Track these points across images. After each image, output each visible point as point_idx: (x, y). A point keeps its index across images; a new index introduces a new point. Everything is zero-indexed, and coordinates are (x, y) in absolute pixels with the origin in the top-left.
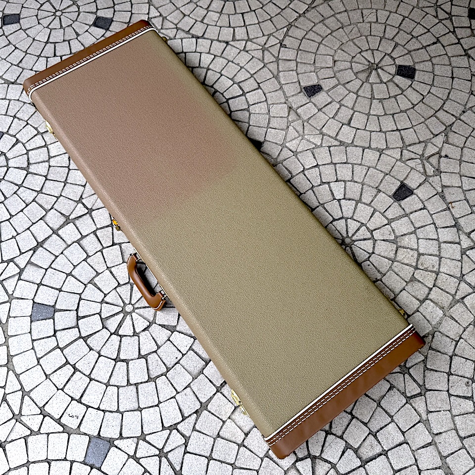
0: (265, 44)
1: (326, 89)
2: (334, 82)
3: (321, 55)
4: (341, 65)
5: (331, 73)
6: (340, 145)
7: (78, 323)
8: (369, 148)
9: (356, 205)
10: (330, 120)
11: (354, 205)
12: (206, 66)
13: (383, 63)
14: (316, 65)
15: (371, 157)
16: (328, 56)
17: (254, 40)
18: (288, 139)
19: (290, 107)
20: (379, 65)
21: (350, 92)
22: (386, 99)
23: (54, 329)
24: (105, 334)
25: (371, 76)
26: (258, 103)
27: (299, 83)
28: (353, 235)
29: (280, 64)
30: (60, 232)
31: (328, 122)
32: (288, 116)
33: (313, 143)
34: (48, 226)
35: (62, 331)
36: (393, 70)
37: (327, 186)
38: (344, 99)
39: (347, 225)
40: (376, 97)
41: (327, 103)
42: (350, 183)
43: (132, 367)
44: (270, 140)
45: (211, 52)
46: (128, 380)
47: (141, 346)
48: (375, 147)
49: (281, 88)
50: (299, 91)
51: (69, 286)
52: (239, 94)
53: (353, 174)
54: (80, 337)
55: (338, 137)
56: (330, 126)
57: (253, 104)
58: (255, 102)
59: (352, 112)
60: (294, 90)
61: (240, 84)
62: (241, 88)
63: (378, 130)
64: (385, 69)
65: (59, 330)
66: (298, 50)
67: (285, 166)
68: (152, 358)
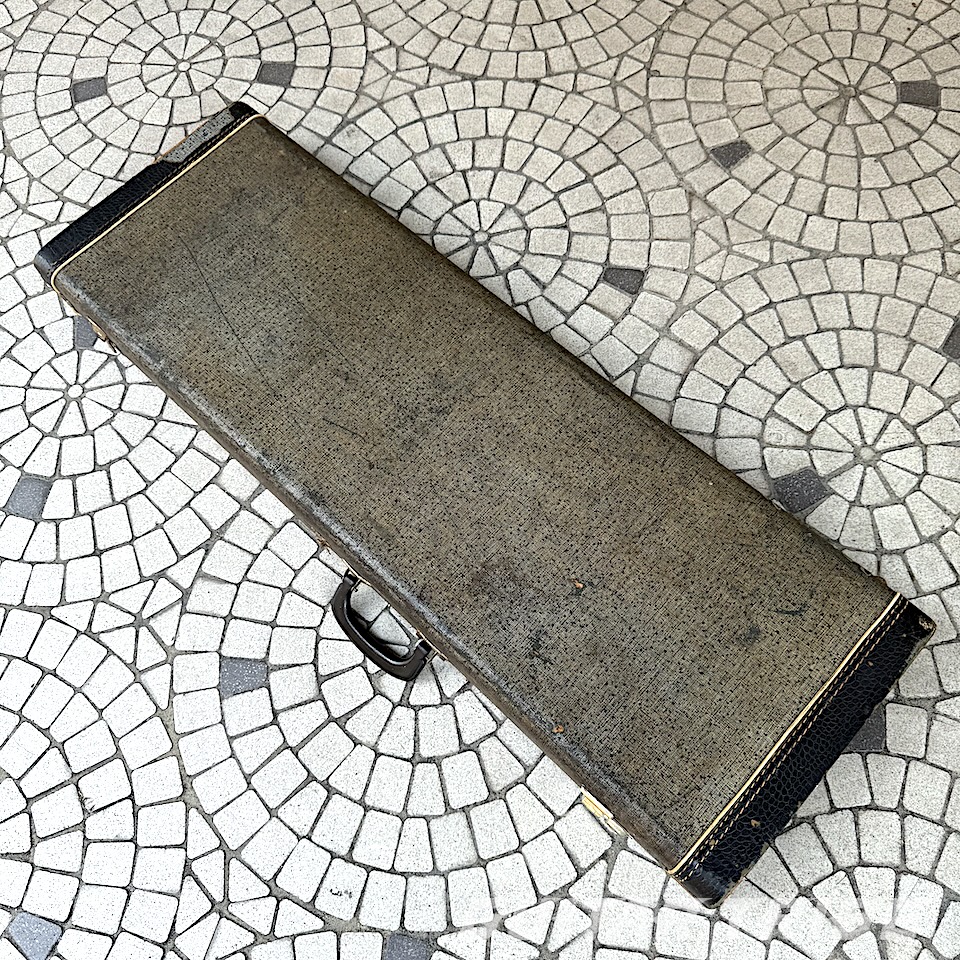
0: (615, 74)
1: (759, 148)
2: (772, 132)
3: (734, 81)
4: (779, 98)
5: (764, 115)
6: (812, 258)
7: (320, 690)
8: (873, 256)
9: (871, 376)
10: (780, 209)
11: (865, 378)
12: (502, 134)
13: (867, 83)
14: (729, 103)
15: (881, 274)
16: (749, 83)
17: (591, 70)
18: (698, 258)
19: (690, 193)
20: (861, 88)
21: (810, 148)
22: (888, 153)
23: (273, 709)
24: (381, 706)
25: (849, 111)
26: (622, 193)
27: (701, 141)
28: (876, 441)
29: (653, 111)
30: (255, 505)
31: (777, 213)
32: (690, 210)
33: (754, 260)
34: (229, 494)
35: (290, 712)
36: (892, 94)
37: (800, 343)
38: (801, 164)
39: (858, 421)
40: (866, 153)
41: (767, 175)
42: (847, 332)
43: (450, 772)
44: (661, 265)
45: (507, 104)
46: (447, 803)
47: (461, 725)
48: (886, 253)
49: (665, 157)
50: (703, 157)
51: (290, 614)
52: (579, 180)
53: (850, 313)
54: (331, 720)
55: (803, 242)
56: (781, 222)
57: (611, 197)
58: (614, 192)
59: (822, 188)
60: (692, 158)
61: (578, 160)
62: (580, 167)
63: (884, 219)
64: (873, 94)
65: (284, 710)
66: (686, 77)
67: (703, 313)
68: (490, 748)
